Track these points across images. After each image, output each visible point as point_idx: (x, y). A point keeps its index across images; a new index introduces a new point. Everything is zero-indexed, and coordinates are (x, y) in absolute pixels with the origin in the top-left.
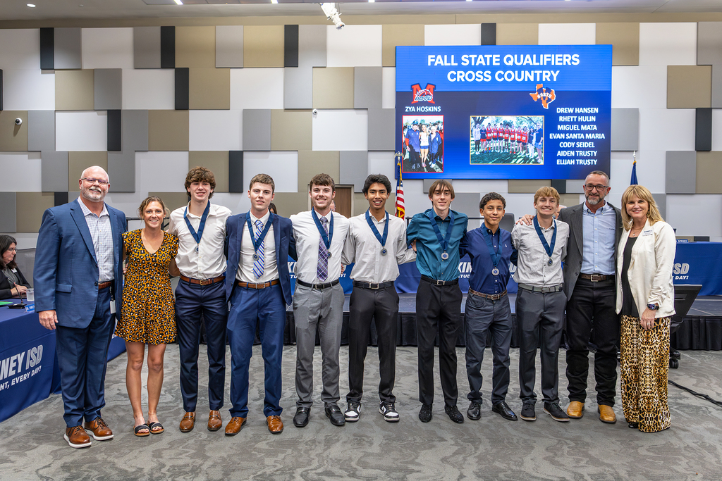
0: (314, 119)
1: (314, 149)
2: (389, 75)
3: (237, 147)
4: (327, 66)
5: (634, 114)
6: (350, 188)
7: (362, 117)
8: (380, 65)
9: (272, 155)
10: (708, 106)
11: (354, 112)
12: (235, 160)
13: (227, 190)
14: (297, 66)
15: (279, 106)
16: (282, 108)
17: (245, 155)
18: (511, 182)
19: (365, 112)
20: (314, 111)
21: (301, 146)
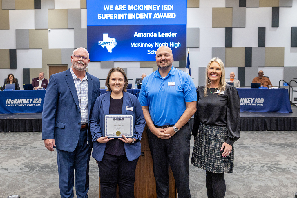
0: (49, 34)
1: (49, 48)
2: (84, 13)
3: (13, 47)
4: (55, 8)
5: (197, 30)
6: (67, 66)
7: (71, 33)
8: (79, 8)
9: (30, 51)
10: (230, 26)
11: (68, 30)
12: (13, 54)
13: (9, 67)
14: (41, 9)
15: (32, 27)
16: (33, 28)
17: (17, 51)
18: (141, 62)
19: (73, 30)
20: (49, 30)
21: (43, 46)
